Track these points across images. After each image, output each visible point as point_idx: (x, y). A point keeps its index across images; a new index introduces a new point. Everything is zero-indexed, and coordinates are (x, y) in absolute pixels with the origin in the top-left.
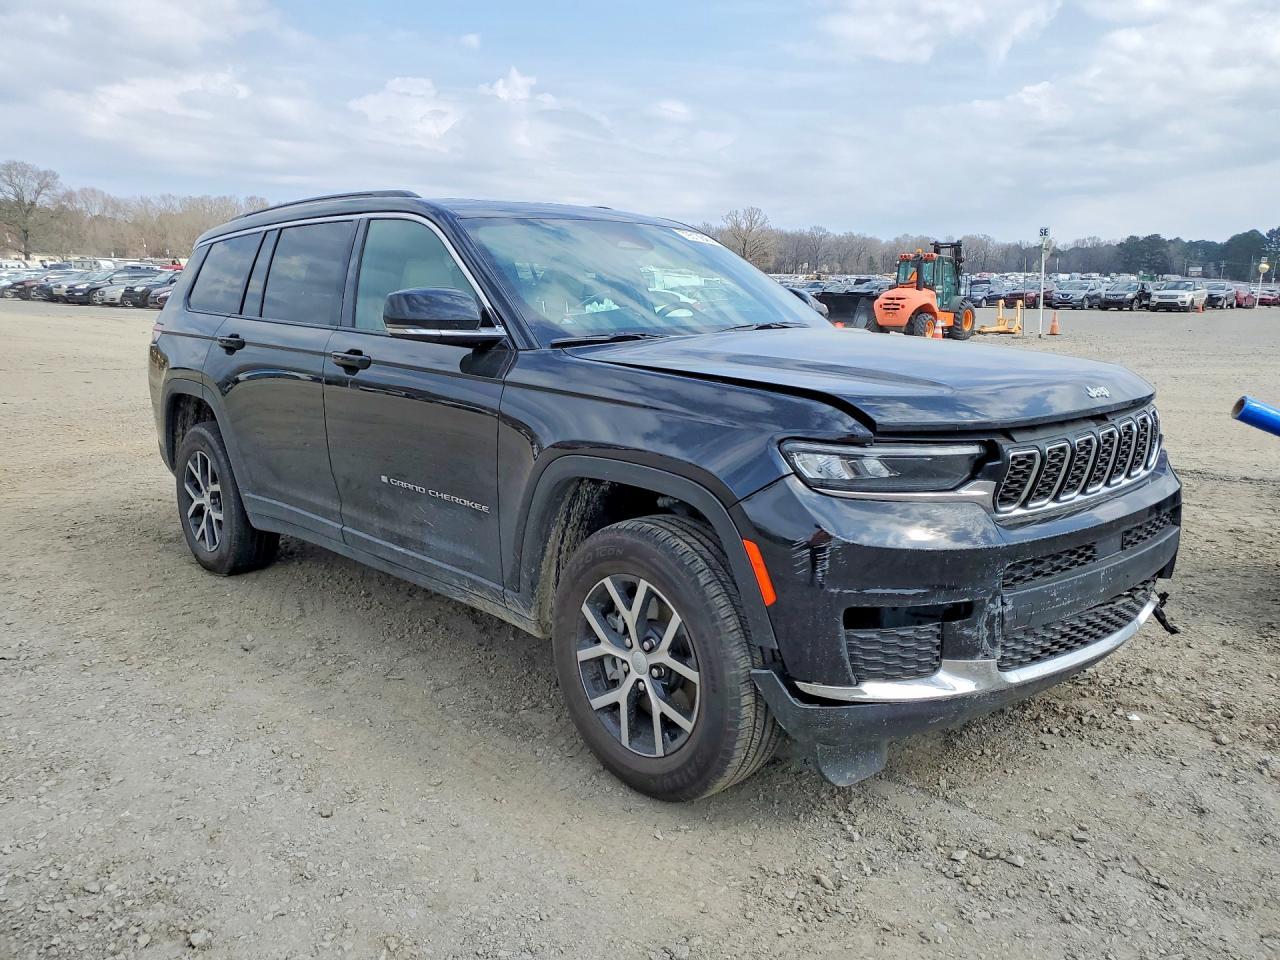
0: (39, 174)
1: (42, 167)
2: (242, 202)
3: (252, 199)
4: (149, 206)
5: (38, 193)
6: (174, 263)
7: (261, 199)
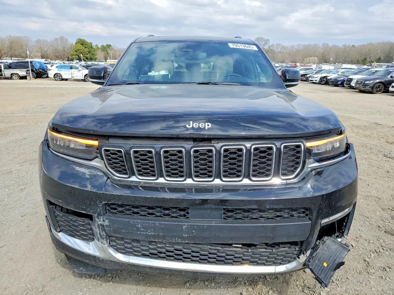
0: (265, 40)
1: (266, 38)
2: (321, 45)
3: (324, 44)
4: (293, 48)
5: (264, 45)
6: (295, 65)
7: (327, 44)
